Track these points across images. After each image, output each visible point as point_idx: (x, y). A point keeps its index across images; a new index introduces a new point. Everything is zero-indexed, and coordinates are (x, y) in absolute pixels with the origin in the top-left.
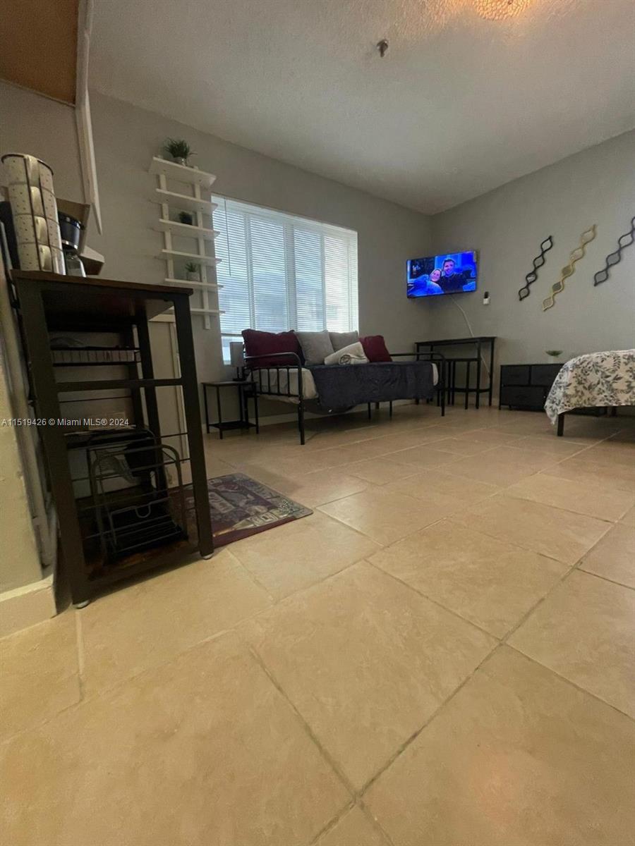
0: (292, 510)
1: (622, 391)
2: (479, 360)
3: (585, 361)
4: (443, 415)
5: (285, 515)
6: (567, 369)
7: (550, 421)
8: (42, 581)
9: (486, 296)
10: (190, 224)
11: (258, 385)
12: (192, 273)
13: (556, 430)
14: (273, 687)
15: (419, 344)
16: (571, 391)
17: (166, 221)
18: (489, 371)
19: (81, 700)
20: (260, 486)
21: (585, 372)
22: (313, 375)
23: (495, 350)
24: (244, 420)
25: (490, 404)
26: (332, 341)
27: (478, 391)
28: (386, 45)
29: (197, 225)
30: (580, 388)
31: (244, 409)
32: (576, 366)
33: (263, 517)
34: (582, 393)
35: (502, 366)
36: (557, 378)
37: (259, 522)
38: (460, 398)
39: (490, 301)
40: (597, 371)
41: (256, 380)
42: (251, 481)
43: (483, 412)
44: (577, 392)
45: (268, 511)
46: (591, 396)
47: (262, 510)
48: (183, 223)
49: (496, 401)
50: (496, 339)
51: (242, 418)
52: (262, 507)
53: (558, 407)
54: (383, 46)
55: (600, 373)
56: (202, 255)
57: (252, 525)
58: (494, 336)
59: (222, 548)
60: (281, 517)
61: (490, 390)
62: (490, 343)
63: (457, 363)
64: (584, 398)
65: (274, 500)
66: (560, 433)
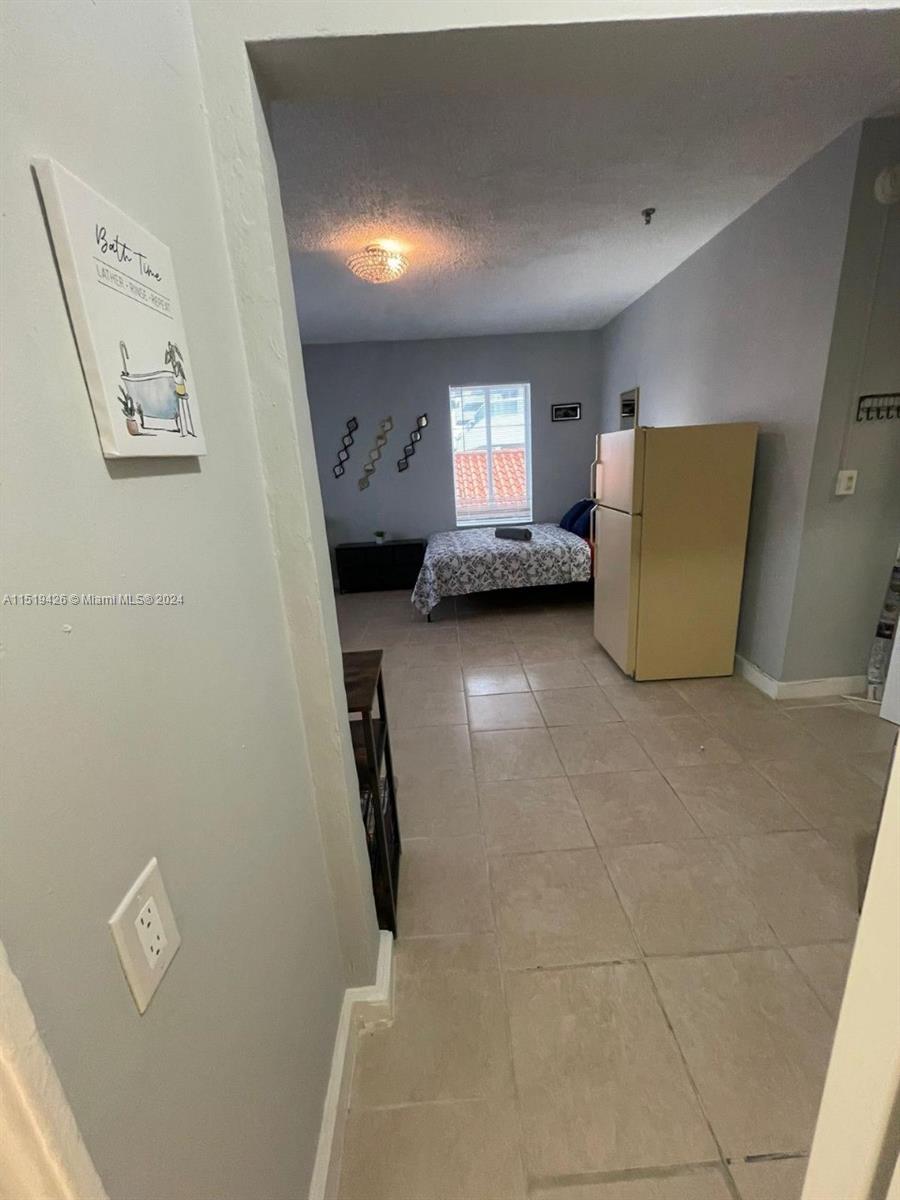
7: (423, 612)
21: (441, 570)
34: (441, 586)
64: (445, 589)
66: (429, 621)
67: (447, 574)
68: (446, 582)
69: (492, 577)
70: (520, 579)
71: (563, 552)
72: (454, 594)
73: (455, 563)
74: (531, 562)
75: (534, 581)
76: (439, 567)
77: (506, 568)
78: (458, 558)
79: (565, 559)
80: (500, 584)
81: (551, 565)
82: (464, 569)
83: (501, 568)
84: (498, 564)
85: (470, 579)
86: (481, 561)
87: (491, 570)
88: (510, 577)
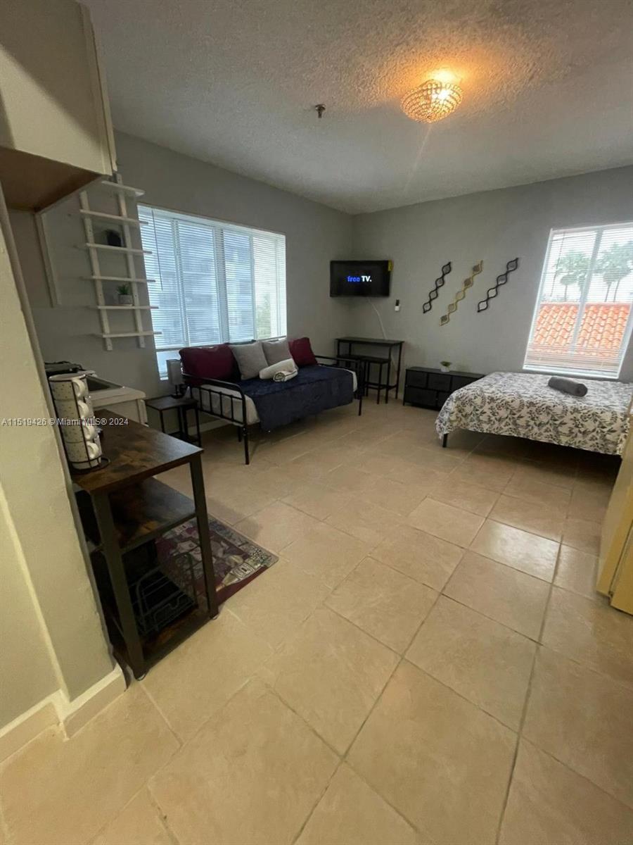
0: (262, 558)
1: (485, 422)
2: (389, 361)
3: (463, 396)
4: (360, 414)
5: (259, 565)
6: (452, 399)
7: (438, 435)
8: (114, 671)
9: (397, 304)
10: (120, 246)
11: (199, 403)
12: (125, 296)
13: (442, 443)
14: (289, 711)
15: (340, 341)
16: (453, 418)
17: (91, 244)
18: (396, 369)
19: (181, 746)
20: (228, 530)
21: (463, 404)
22: (255, 403)
23: (402, 354)
24: (184, 431)
25: (396, 397)
26: (264, 351)
27: (388, 388)
28: (324, 109)
29: (125, 246)
30: (460, 415)
31: (183, 422)
32: (458, 399)
33: (243, 569)
34: (461, 419)
35: (407, 370)
36: (445, 404)
37: (241, 576)
38: (372, 392)
39: (400, 308)
40: (471, 405)
41: (196, 396)
42: (218, 523)
43: (390, 405)
44: (458, 418)
45: (244, 562)
46: (466, 422)
47: (238, 560)
48: (110, 244)
49: (401, 396)
50: (403, 345)
51: (181, 428)
52: (238, 557)
53: (445, 427)
54: (320, 109)
55: (473, 407)
56: (133, 279)
57: (236, 580)
58: (403, 340)
59: (222, 605)
60: (256, 567)
61: (397, 386)
62: (399, 346)
63: (371, 364)
64: (462, 423)
65: (244, 547)
66: (445, 446)
67: (468, 409)
68: (466, 416)
69: (515, 423)
70: (547, 433)
71: (614, 418)
72: (471, 429)
73: (478, 401)
74: (566, 419)
75: (564, 441)
76: (463, 402)
77: (533, 419)
78: (483, 398)
79: (615, 426)
80: (522, 433)
81: (591, 429)
82: (486, 408)
83: (527, 417)
84: (524, 411)
85: (490, 420)
86: (506, 405)
87: (516, 416)
88: (536, 429)
